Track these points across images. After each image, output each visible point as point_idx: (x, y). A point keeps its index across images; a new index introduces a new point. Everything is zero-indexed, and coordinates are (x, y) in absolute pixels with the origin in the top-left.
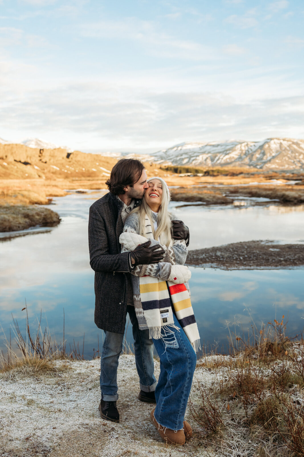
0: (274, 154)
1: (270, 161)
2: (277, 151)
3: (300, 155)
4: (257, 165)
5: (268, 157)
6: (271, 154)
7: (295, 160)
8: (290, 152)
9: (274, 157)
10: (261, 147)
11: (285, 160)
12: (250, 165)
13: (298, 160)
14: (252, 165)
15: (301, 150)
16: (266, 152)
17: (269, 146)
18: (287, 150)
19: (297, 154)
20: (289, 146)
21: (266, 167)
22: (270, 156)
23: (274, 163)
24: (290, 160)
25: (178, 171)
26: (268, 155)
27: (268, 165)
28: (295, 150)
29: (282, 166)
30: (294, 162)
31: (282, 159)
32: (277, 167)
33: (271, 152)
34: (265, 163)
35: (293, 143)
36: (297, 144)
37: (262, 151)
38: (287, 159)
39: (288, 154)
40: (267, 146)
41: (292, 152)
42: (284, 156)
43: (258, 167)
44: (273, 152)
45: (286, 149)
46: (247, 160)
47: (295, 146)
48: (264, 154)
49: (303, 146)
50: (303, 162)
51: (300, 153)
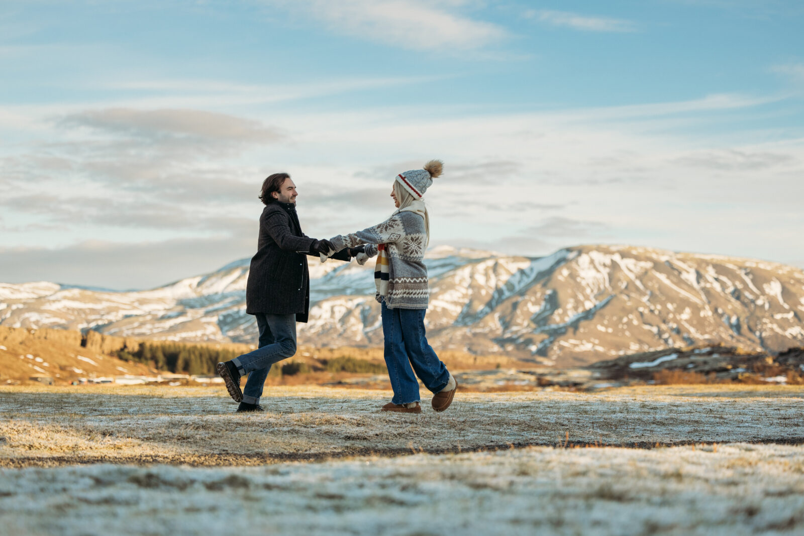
0: (589, 305)
1: (575, 325)
2: (600, 293)
3: (680, 310)
4: (529, 342)
5: (567, 314)
6: (578, 303)
7: (664, 327)
8: (645, 299)
9: (588, 315)
10: (546, 276)
11: (629, 323)
12: (501, 342)
13: (675, 326)
14: (511, 340)
15: (684, 293)
16: (561, 295)
17: (573, 276)
18: (637, 289)
19: (670, 306)
20: (643, 276)
21: (561, 348)
22: (576, 308)
23: (587, 337)
24: (647, 327)
26: (570, 306)
27: (568, 343)
28: (662, 289)
29: (618, 348)
30: (660, 333)
31: (620, 319)
32: (600, 349)
33: (581, 297)
34: (557, 333)
35: (657, 266)
36: (670, 269)
37: (549, 292)
38: (635, 322)
39: (640, 303)
40: (563, 273)
41: (653, 298)
42: (627, 311)
43: (534, 348)
44: (587, 298)
45: (630, 286)
46: (493, 323)
47: (662, 277)
48: (553, 302)
49: (691, 277)
50: (694, 333)
51: (683, 304)
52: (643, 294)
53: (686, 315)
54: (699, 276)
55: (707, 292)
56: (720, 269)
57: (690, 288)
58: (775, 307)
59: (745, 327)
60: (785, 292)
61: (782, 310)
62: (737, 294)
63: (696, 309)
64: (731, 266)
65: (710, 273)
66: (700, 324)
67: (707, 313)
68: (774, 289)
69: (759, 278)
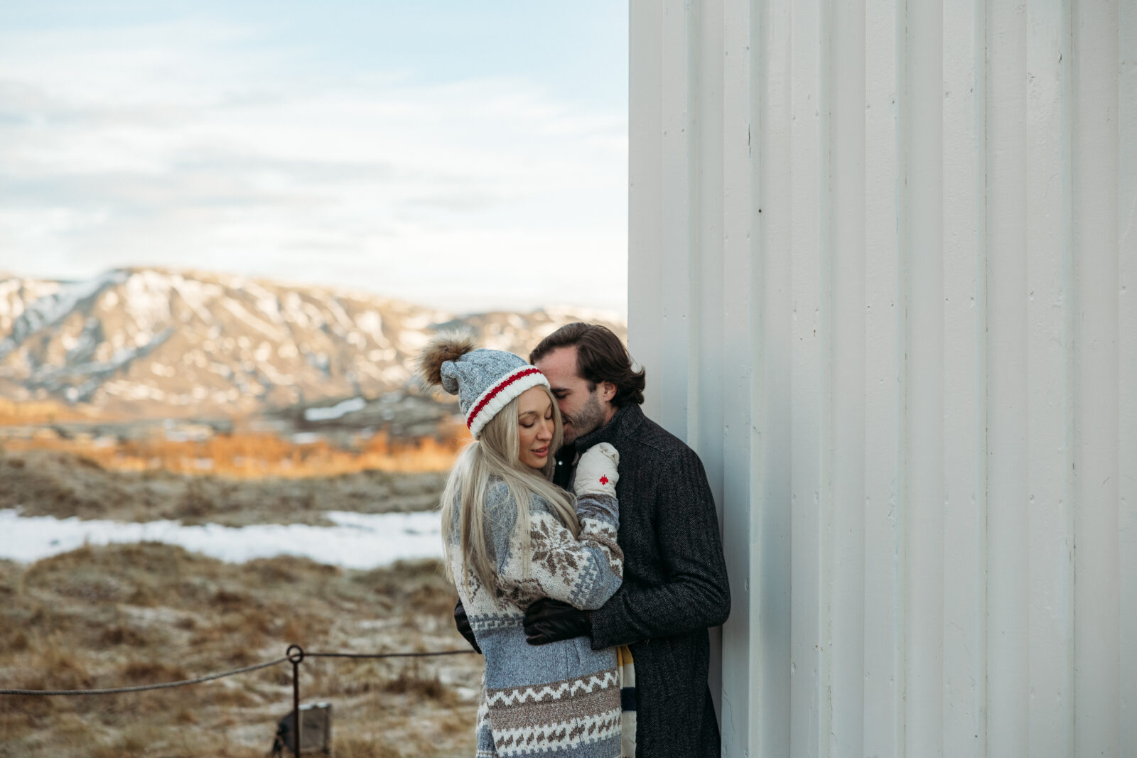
0: (142, 340)
1: (125, 368)
2: (157, 327)
3: (255, 346)
4: (66, 384)
5: (116, 349)
6: (128, 338)
7: (237, 367)
8: (213, 333)
9: (142, 353)
10: (87, 305)
11: (194, 366)
12: (31, 386)
13: (248, 366)
14: (43, 385)
15: (259, 326)
16: (108, 327)
17: (122, 303)
18: (201, 321)
19: (244, 342)
20: (211, 305)
21: (108, 394)
22: (125, 344)
23: (141, 379)
24: (214, 369)
26: (118, 340)
27: (117, 387)
28: (235, 322)
29: (180, 391)
30: (232, 376)
31: (181, 359)
32: (158, 395)
33: (131, 329)
34: (103, 377)
35: (228, 293)
36: (244, 297)
37: (91, 323)
38: (201, 361)
39: (205, 338)
40: (110, 300)
41: (224, 332)
42: (189, 348)
43: (72, 394)
44: (139, 330)
45: (194, 319)
46: (19, 363)
47: (235, 308)
48: (97, 335)
49: (268, 305)
50: (272, 374)
51: (258, 339)
52: (210, 327)
53: (263, 354)
54: (281, 307)
55: (291, 327)
56: (306, 297)
57: (267, 319)
58: (371, 344)
59: (335, 370)
60: (386, 328)
61: (377, 347)
62: (326, 329)
63: (275, 346)
64: (318, 295)
65: (293, 302)
66: (281, 364)
67: (289, 351)
68: (370, 323)
69: (352, 309)
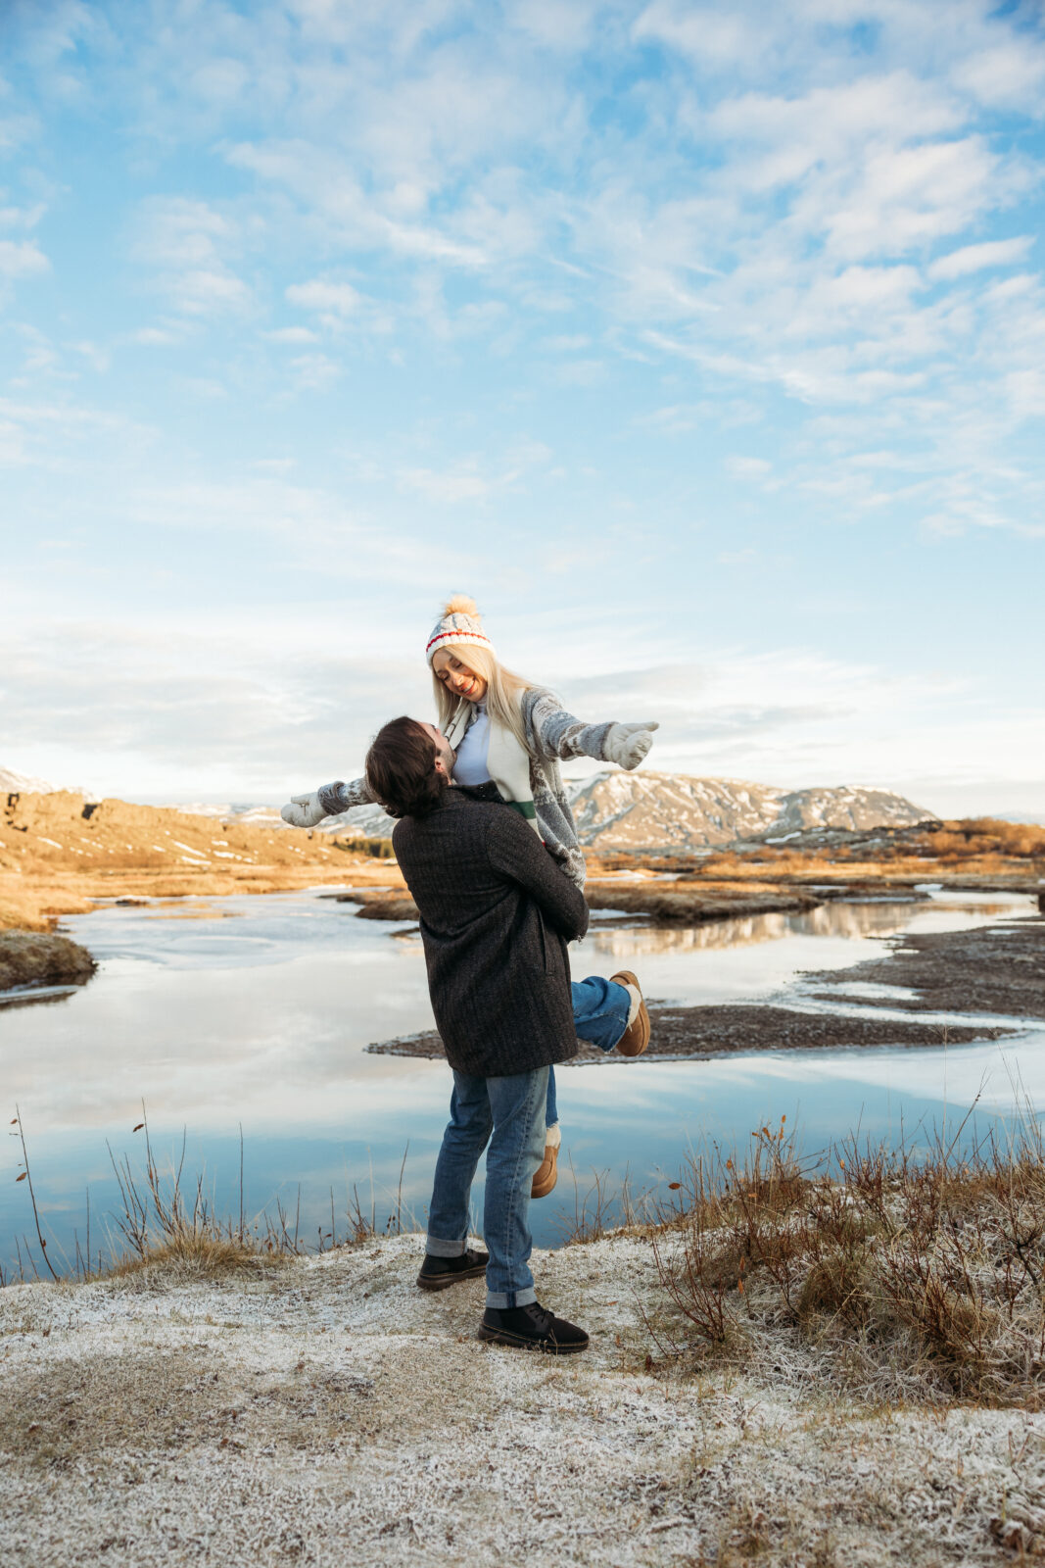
0: (618, 810)
1: (610, 826)
2: (626, 803)
3: (680, 813)
5: (604, 816)
6: (611, 809)
7: (670, 824)
8: (656, 806)
9: (618, 817)
11: (647, 823)
13: (677, 824)
15: (682, 801)
16: (600, 804)
17: (606, 791)
18: (651, 799)
19: (674, 811)
20: (654, 790)
21: (601, 840)
22: (609, 813)
23: (619, 833)
24: (658, 825)
25: (382, 852)
26: (605, 811)
27: (606, 837)
28: (668, 798)
29: (640, 839)
30: (668, 829)
31: (640, 820)
32: (628, 840)
33: (612, 805)
34: (598, 831)
35: (664, 783)
36: (673, 786)
37: (591, 802)
38: (651, 822)
39: (653, 809)
40: (600, 789)
41: (662, 805)
42: (644, 814)
44: (617, 806)
45: (645, 798)
47: (668, 791)
48: (595, 809)
49: (687, 790)
50: (690, 828)
51: (682, 809)
52: (655, 802)
53: (685, 816)
54: (693, 790)
55: (699, 800)
56: (707, 784)
57: (687, 798)
58: (745, 810)
59: (725, 825)
60: (752, 800)
61: (749, 812)
62: (719, 802)
63: (691, 812)
64: (713, 782)
65: (700, 787)
66: (694, 822)
67: (699, 814)
68: (744, 797)
69: (733, 790)
